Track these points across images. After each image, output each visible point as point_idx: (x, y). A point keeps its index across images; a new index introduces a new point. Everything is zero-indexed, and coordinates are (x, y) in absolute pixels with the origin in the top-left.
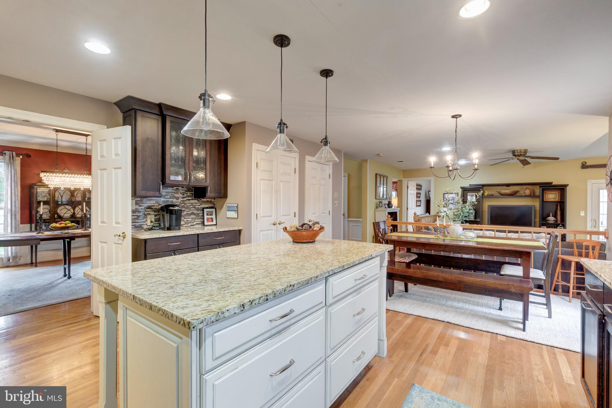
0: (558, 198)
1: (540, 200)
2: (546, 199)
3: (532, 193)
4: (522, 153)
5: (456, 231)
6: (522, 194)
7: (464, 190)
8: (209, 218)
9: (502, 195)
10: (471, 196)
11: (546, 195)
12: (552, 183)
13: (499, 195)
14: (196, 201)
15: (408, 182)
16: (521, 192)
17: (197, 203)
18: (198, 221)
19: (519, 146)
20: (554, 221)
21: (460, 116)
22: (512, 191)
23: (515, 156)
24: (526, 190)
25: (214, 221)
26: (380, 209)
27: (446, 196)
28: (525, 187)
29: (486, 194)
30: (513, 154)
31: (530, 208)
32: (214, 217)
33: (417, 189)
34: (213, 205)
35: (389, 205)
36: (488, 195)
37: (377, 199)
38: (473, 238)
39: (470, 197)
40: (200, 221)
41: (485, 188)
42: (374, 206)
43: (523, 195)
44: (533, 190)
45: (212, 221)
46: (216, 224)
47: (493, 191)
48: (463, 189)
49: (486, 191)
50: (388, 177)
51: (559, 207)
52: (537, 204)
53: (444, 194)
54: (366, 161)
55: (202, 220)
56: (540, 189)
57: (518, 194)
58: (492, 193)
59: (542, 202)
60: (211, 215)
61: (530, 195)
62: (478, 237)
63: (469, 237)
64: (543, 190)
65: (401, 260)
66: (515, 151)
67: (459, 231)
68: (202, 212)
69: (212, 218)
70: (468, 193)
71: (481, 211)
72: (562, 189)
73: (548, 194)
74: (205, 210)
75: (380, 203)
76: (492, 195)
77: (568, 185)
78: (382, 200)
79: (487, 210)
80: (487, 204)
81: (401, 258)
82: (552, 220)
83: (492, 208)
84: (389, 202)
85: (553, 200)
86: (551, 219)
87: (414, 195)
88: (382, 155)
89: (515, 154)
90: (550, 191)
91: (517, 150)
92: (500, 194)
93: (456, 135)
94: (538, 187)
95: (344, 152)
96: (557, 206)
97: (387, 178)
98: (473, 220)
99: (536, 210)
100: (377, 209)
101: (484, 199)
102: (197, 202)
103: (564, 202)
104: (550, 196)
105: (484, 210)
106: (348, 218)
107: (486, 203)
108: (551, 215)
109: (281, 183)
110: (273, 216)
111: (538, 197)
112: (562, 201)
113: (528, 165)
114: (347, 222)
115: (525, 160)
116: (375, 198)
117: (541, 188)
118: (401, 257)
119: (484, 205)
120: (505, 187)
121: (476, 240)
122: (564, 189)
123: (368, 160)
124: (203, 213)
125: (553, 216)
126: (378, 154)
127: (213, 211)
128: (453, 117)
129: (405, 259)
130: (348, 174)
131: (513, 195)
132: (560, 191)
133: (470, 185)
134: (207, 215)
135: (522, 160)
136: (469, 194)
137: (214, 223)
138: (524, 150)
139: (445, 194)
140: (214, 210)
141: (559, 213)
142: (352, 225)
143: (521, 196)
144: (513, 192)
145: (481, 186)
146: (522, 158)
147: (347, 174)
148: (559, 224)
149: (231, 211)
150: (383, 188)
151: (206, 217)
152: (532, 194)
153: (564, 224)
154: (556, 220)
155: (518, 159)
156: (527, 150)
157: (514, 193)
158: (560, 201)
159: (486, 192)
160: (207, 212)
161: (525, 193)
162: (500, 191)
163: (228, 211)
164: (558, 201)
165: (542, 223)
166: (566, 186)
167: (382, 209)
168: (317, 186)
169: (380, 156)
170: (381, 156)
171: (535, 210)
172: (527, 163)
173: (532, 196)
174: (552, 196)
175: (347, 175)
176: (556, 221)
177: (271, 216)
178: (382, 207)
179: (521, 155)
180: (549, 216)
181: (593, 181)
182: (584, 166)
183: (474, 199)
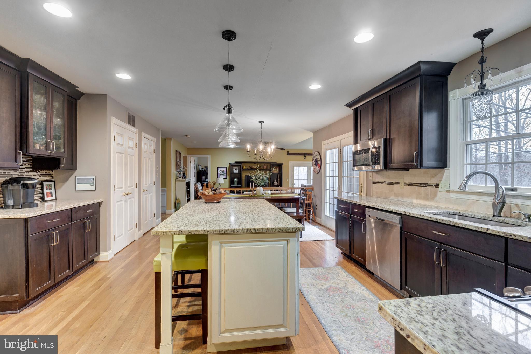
0: (278, 171)
3: (266, 168)
8: (48, 192)
11: (272, 169)
12: (276, 162)
13: (250, 169)
14: (34, 174)
15: (191, 157)
16: (261, 167)
17: (36, 176)
18: (37, 197)
21: (263, 122)
24: (264, 166)
25: (54, 195)
27: (219, 169)
28: (263, 164)
29: (244, 168)
32: (53, 191)
34: (51, 178)
35: (184, 176)
37: (176, 171)
38: (269, 194)
40: (39, 196)
41: (244, 164)
44: (267, 166)
45: (52, 196)
46: (56, 199)
48: (230, 165)
50: (181, 153)
53: (217, 167)
54: (171, 139)
55: (41, 195)
56: (270, 165)
58: (247, 167)
60: (50, 189)
62: (272, 194)
64: (272, 166)
68: (40, 186)
69: (51, 192)
70: (234, 167)
71: (241, 179)
74: (45, 184)
77: (283, 164)
79: (244, 179)
83: (248, 178)
84: (183, 174)
85: (276, 173)
86: (276, 183)
88: (189, 137)
90: (274, 167)
95: (161, 131)
96: (278, 175)
98: (237, 185)
100: (177, 180)
102: (36, 174)
107: (244, 174)
108: (275, 181)
109: (128, 157)
110: (123, 187)
111: (269, 170)
112: (280, 173)
121: (271, 195)
122: (281, 166)
123: (172, 139)
124: (42, 187)
127: (51, 185)
128: (260, 122)
132: (279, 167)
133: (235, 162)
134: (47, 189)
137: (54, 198)
140: (52, 183)
141: (279, 179)
145: (241, 163)
148: (279, 186)
149: (85, 183)
150: (179, 162)
151: (45, 191)
153: (281, 185)
160: (46, 185)
161: (264, 168)
163: (77, 183)
164: (278, 173)
165: (271, 185)
166: (282, 164)
168: (147, 159)
169: (186, 137)
176: (278, 184)
177: (122, 188)
181: (292, 162)
182: (288, 154)
183: (237, 172)
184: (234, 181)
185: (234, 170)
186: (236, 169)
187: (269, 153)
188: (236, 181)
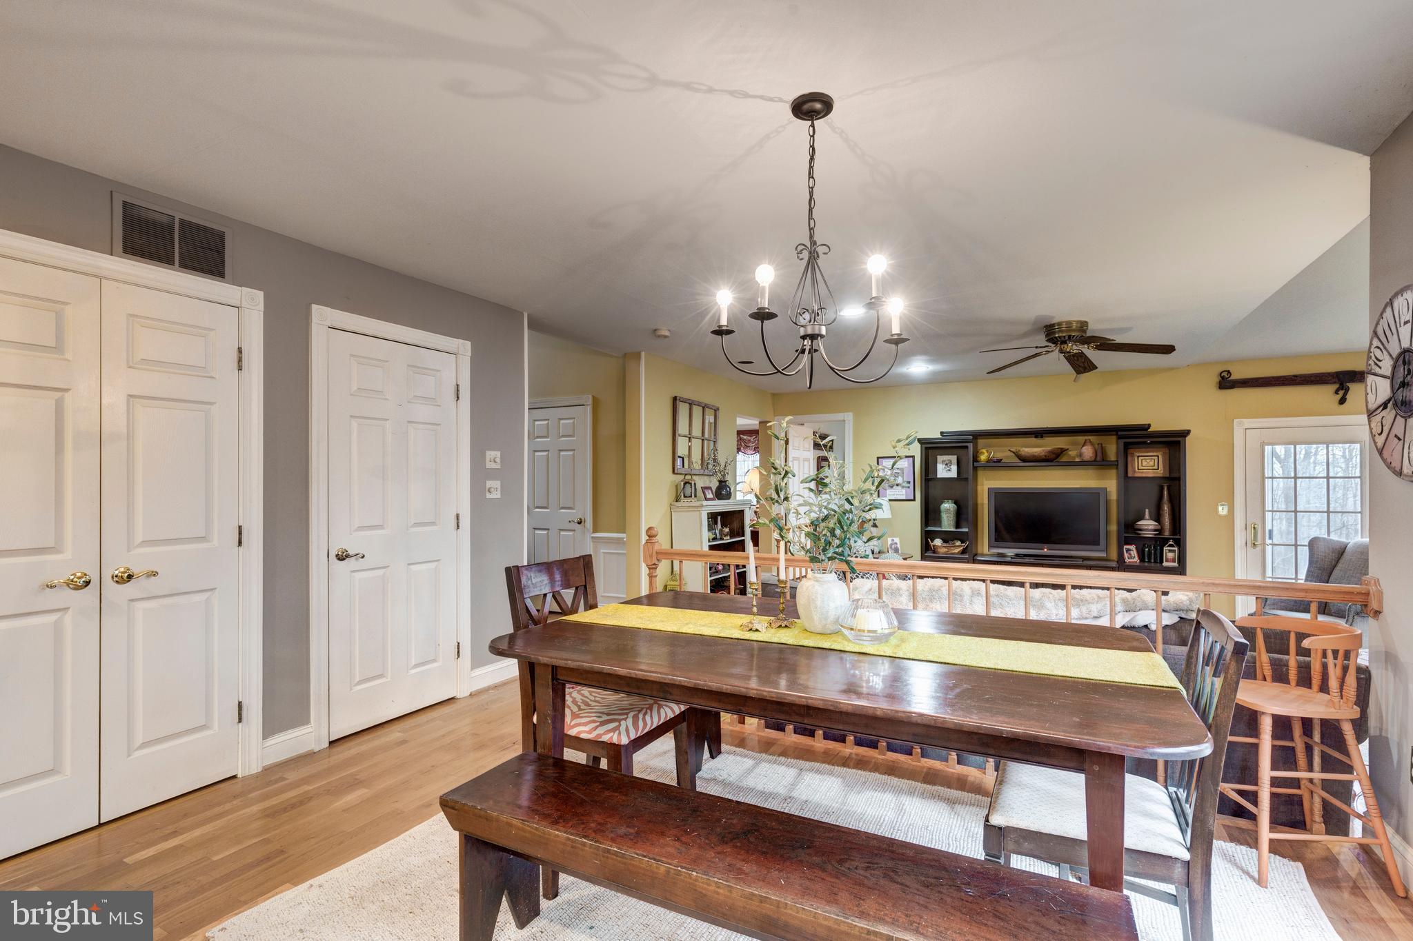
0: (1164, 467)
1: (1118, 473)
2: (1135, 472)
3: (1099, 454)
4: (1074, 331)
5: (819, 603)
6: (1074, 458)
7: (926, 448)
9: (1024, 459)
10: (946, 464)
11: (1133, 460)
12: (1149, 426)
13: (1016, 460)
15: (787, 426)
16: (1073, 453)
19: (1063, 311)
20: (1155, 530)
21: (826, 102)
22: (1049, 449)
23: (1053, 340)
24: (1084, 448)
26: (684, 502)
27: (885, 464)
28: (1081, 439)
29: (983, 457)
30: (1047, 336)
31: (1094, 497)
33: (817, 446)
35: (723, 491)
36: (989, 461)
37: (678, 474)
39: (944, 466)
41: (981, 442)
42: (666, 495)
43: (1077, 460)
44: (1102, 448)
47: (1002, 451)
48: (924, 446)
49: (984, 451)
50: (718, 409)
51: (1166, 493)
52: (1110, 484)
53: (878, 458)
54: (637, 356)
56: (1117, 444)
57: (1064, 459)
58: (999, 455)
59: (1125, 479)
61: (1093, 459)
63: (866, 634)
64: (1127, 447)
65: (600, 736)
66: (1053, 325)
67: (832, 605)
70: (938, 457)
71: (970, 503)
72: (1173, 443)
73: (1138, 457)
75: (688, 485)
76: (999, 461)
77: (1188, 432)
78: (694, 477)
79: (986, 501)
80: (988, 484)
81: (603, 723)
82: (1150, 527)
83: (1000, 497)
84: (720, 482)
85: (1151, 474)
86: (1148, 525)
87: (806, 463)
89: (1055, 334)
90: (1144, 450)
91: (1060, 324)
92: (1020, 459)
93: (811, 190)
94: (1114, 438)
95: (529, 314)
96: (1162, 489)
97: (716, 410)
98: (953, 529)
99: (1110, 500)
100: (678, 504)
101: (980, 473)
103: (1179, 479)
104: (1144, 463)
105: (979, 501)
106: (595, 531)
107: (985, 482)
108: (1147, 516)
111: (1115, 465)
112: (1172, 476)
113: (1089, 371)
114: (592, 544)
115: (1082, 355)
116: (671, 470)
117: (1122, 442)
118: (605, 718)
119: (979, 488)
120: (1033, 440)
122: (1179, 442)
123: (643, 354)
125: (1151, 519)
126: (655, 330)
128: (799, 109)
129: (613, 730)
130: (593, 397)
131: (1053, 459)
132: (1167, 451)
133: (942, 433)
135: (1075, 355)
136: (940, 458)
138: (1077, 322)
139: (880, 460)
141: (1166, 508)
142: (604, 553)
143: (1071, 464)
144: (1051, 452)
145: (971, 437)
146: (1073, 348)
147: (590, 396)
148: (1168, 540)
150: (703, 440)
152: (1098, 459)
153: (1179, 539)
154: (1159, 527)
155: (1061, 351)
156: (1086, 322)
157: (1053, 456)
158: (1168, 475)
159: (983, 453)
161: (1080, 455)
162: (1019, 451)
164: (1165, 476)
165: (1125, 537)
166: (1185, 433)
167: (692, 504)
169: (659, 336)
170: (666, 337)
171: (1107, 502)
172: (1086, 364)
173: (1100, 463)
174: (1148, 464)
175: (590, 401)
176: (1160, 531)
178: (691, 496)
179: (1069, 336)
180: (1142, 518)
181: (1248, 423)
182: (1226, 383)
183: (953, 473)
184: (938, 512)
185: (940, 467)
186: (948, 464)
187: (896, 330)
188: (947, 510)
